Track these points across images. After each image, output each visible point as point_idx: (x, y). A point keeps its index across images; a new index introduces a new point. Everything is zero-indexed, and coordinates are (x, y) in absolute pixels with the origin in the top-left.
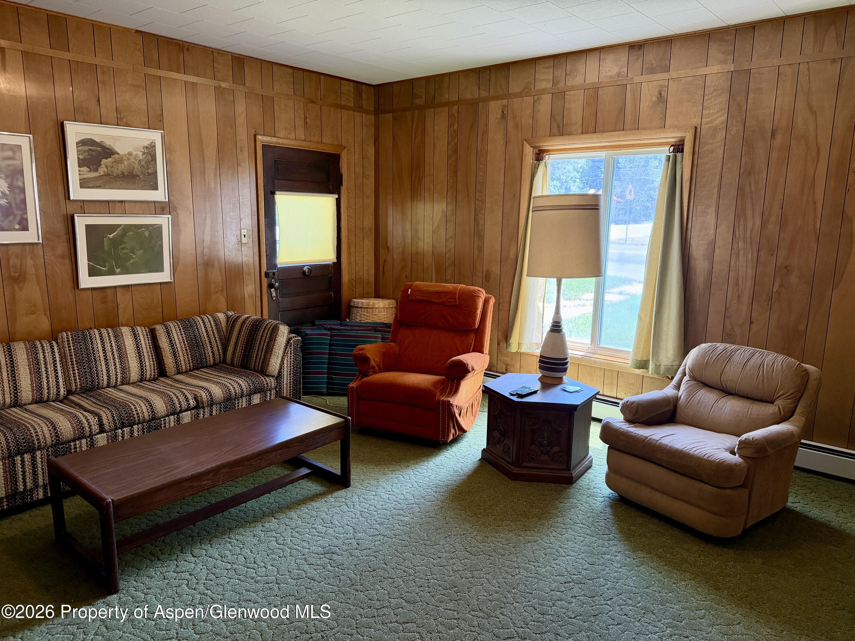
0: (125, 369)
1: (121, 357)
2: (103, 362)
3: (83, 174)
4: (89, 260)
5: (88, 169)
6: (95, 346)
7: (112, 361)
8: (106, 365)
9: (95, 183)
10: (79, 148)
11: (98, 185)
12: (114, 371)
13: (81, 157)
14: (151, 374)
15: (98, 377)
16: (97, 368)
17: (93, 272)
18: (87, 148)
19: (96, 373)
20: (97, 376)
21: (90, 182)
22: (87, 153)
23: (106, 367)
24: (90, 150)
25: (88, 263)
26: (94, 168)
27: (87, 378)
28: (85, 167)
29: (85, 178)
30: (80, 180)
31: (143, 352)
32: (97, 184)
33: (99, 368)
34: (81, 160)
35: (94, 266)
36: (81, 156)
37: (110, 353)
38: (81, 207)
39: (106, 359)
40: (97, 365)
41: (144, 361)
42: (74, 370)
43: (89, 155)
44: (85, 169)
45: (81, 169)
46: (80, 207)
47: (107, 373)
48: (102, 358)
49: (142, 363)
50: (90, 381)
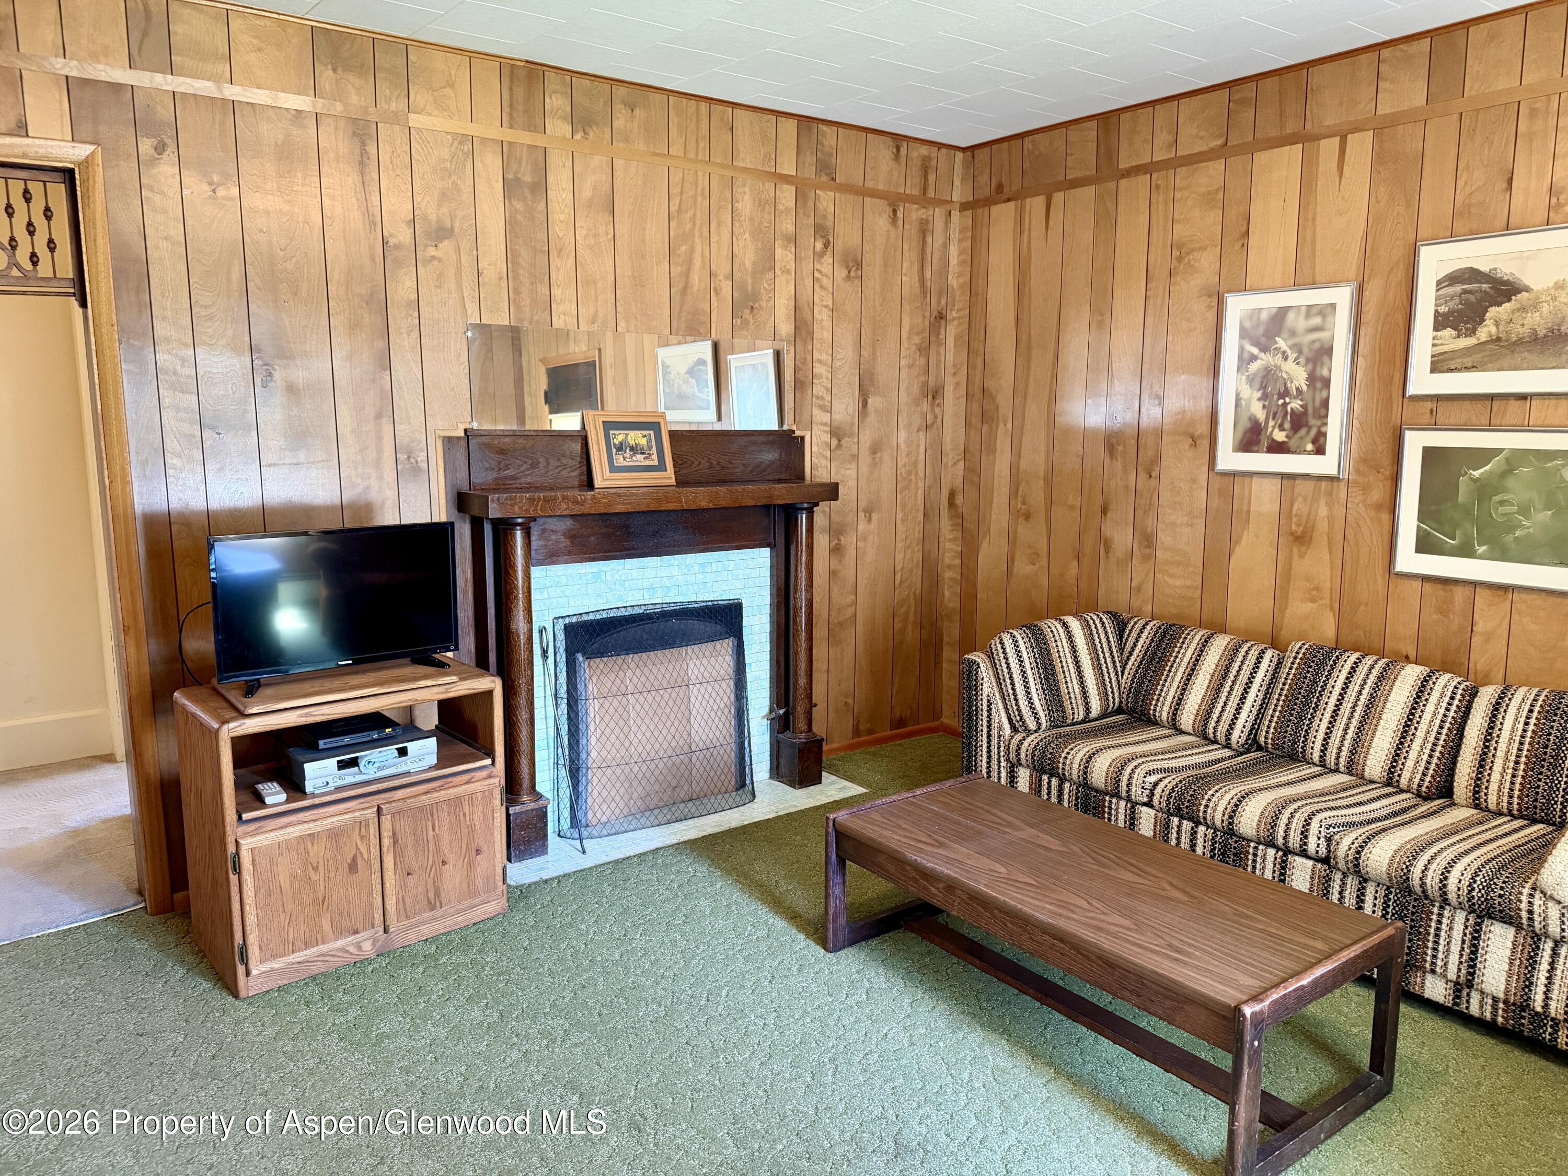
0: (1359, 744)
1: (1363, 721)
2: (1327, 716)
3: (1442, 345)
4: (1420, 519)
5: (1454, 333)
6: (1331, 682)
7: (1345, 720)
8: (1330, 722)
9: (1465, 360)
10: (1442, 292)
11: (1469, 365)
12: (1338, 740)
13: (1443, 309)
14: (1411, 780)
15: (1306, 740)
16: (1311, 723)
17: (1424, 545)
18: (1458, 288)
19: (1306, 731)
20: (1304, 736)
21: (1453, 359)
22: (1457, 300)
23: (1328, 728)
24: (1465, 292)
25: (1418, 526)
26: (1467, 329)
27: (1286, 732)
28: (1449, 329)
29: (1445, 353)
30: (1433, 356)
31: (1416, 729)
32: (1468, 361)
33: (1315, 725)
34: (1444, 315)
35: (1429, 533)
36: (1443, 307)
37: (1350, 705)
38: (1431, 411)
39: (1335, 713)
40: (1313, 717)
41: (1409, 746)
42: (1274, 711)
43: (1461, 303)
44: (1448, 333)
45: (1439, 333)
46: (1428, 412)
47: (1325, 739)
48: (1330, 708)
49: (1399, 749)
50: (1290, 741)
